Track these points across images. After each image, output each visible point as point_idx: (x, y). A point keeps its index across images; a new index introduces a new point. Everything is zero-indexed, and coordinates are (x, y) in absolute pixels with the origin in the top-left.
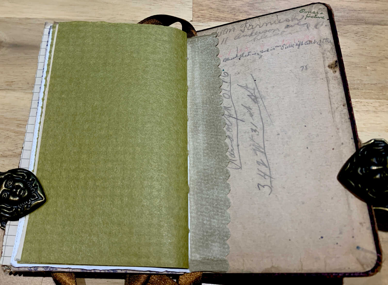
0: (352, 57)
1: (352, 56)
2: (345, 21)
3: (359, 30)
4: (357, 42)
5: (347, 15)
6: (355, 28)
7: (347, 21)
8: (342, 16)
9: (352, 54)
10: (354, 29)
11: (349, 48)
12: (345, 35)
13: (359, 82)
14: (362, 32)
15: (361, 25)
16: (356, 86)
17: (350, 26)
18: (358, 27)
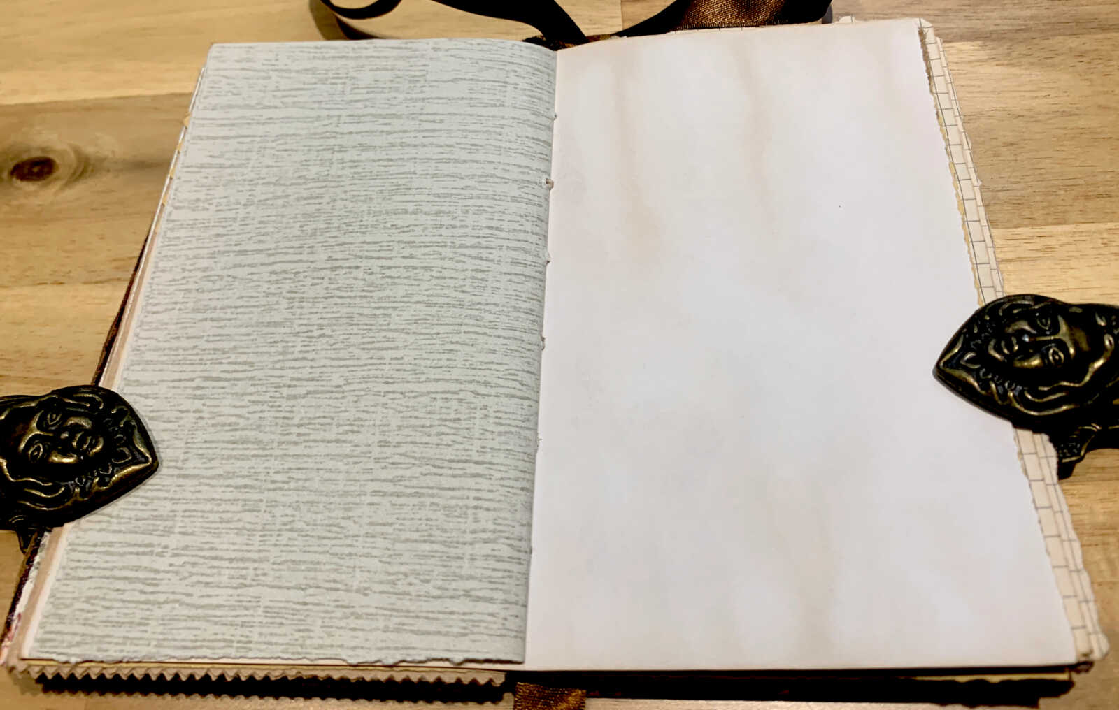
0: (1077, 115)
1: (1077, 112)
2: (1042, 27)
3: (1087, 47)
4: (1086, 77)
5: (1045, 12)
6: (1073, 43)
7: (1048, 27)
8: (1032, 18)
9: (1077, 109)
10: (1072, 45)
11: (1066, 94)
12: (1049, 61)
13: (1108, 177)
14: (1097, 50)
15: (1090, 33)
16: (1102, 190)
17: (1060, 39)
18: (1083, 39)
